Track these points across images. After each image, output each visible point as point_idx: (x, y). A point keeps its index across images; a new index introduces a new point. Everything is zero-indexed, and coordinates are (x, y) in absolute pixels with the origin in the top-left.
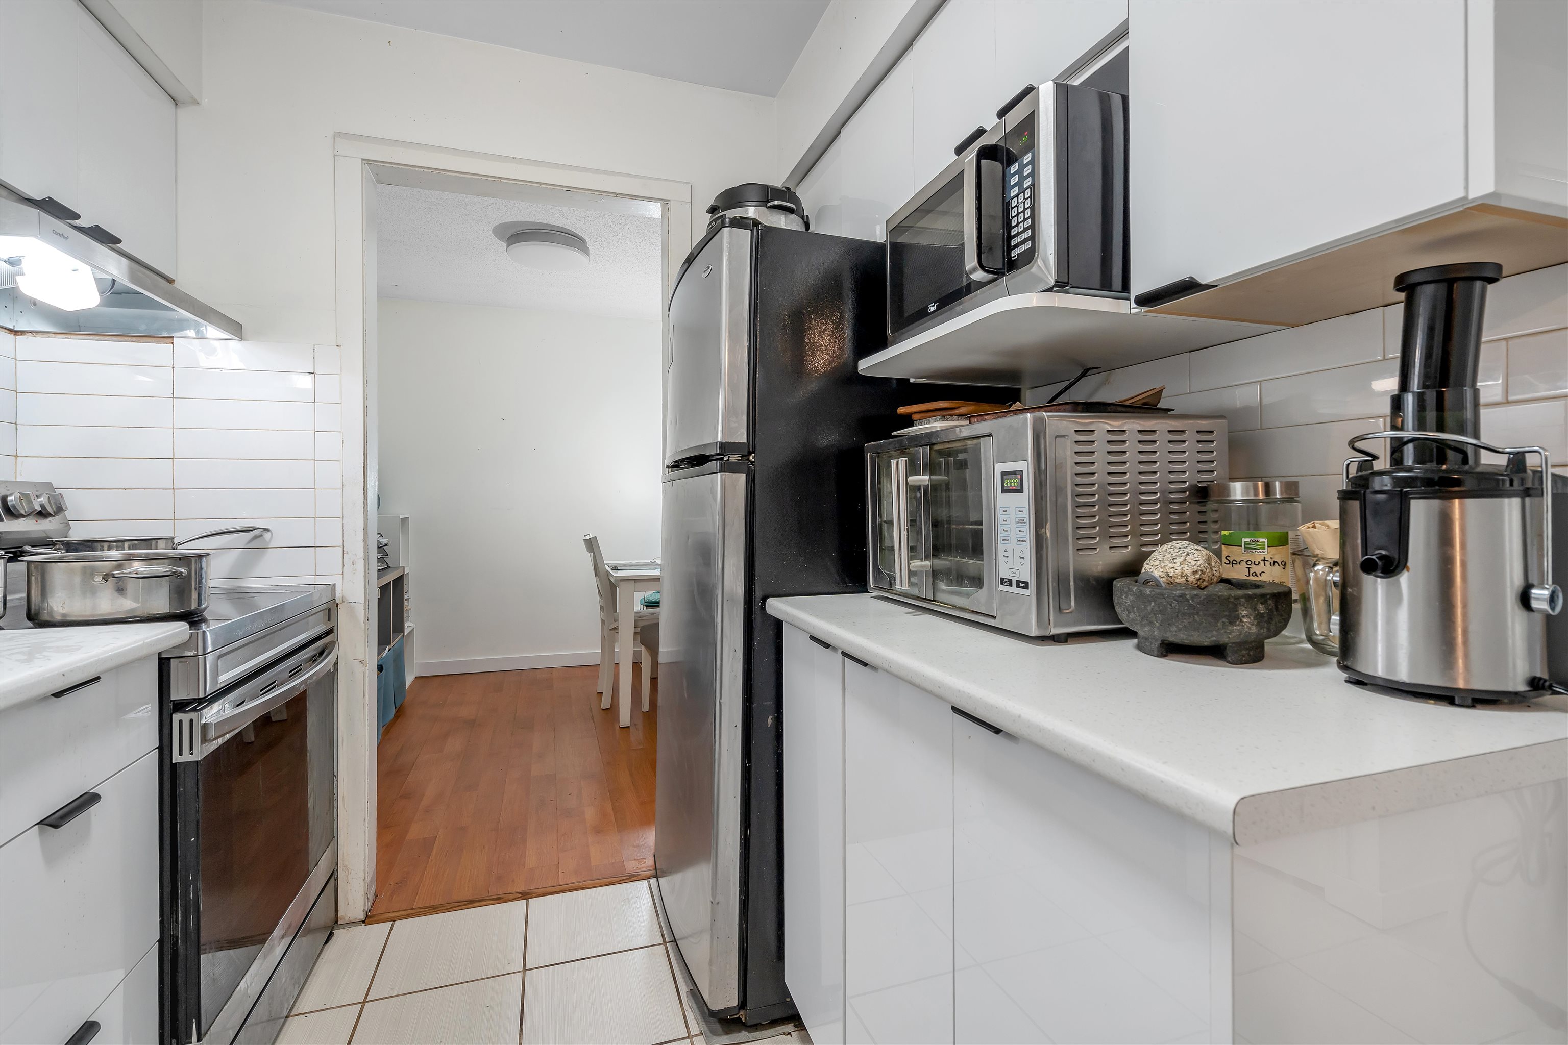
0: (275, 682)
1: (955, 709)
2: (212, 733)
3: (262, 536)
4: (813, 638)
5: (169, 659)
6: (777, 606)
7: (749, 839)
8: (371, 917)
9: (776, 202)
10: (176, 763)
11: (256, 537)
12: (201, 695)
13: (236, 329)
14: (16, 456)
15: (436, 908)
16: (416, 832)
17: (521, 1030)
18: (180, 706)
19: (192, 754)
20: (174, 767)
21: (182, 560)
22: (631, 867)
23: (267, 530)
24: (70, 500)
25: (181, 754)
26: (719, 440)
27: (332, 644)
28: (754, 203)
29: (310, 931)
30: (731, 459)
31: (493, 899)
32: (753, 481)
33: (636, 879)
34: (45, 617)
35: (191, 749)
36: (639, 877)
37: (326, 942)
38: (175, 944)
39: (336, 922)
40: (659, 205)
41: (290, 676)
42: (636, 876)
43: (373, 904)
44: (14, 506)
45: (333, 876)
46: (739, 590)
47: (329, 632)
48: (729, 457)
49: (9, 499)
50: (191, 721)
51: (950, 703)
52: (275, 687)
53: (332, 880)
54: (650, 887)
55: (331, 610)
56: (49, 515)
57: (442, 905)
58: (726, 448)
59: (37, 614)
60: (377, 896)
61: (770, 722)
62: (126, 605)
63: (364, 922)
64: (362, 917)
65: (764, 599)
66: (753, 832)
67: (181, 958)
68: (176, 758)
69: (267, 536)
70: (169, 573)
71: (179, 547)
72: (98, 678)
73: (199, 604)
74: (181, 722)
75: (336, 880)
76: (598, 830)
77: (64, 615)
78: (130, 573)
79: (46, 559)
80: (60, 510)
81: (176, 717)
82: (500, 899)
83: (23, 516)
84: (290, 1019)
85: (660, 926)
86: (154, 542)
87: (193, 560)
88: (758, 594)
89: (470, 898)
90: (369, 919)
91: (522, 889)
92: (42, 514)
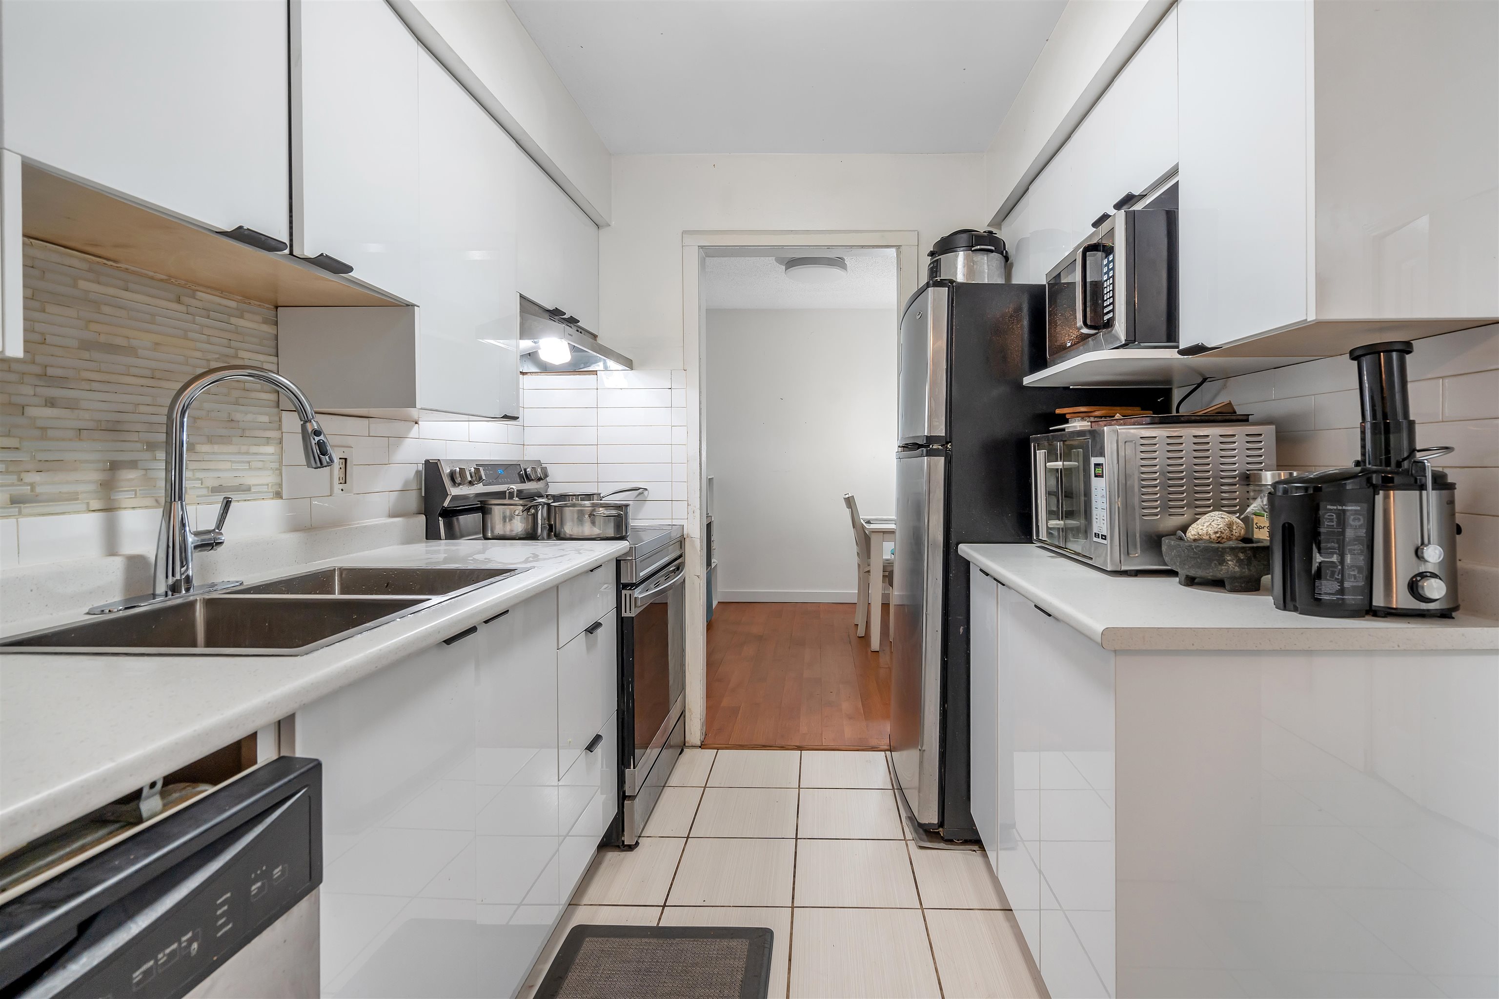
0: (659, 582)
1: (1036, 606)
2: (639, 603)
3: (643, 493)
4: (981, 570)
5: (620, 560)
6: (965, 550)
7: (946, 711)
8: (704, 745)
9: (979, 247)
10: (623, 617)
11: (640, 494)
12: (634, 582)
13: (629, 364)
14: (524, 445)
15: (743, 746)
16: (726, 702)
17: (798, 817)
18: (625, 586)
19: (630, 613)
20: (622, 618)
21: (619, 507)
22: (873, 742)
23: (646, 489)
24: (551, 470)
25: (626, 612)
26: (926, 434)
27: (683, 564)
28: (962, 249)
29: (671, 747)
30: (934, 447)
31: (778, 747)
32: (950, 462)
33: (876, 749)
34: (562, 535)
35: (630, 610)
36: (879, 749)
37: (680, 754)
38: (623, 714)
39: (685, 744)
40: (894, 250)
41: (665, 580)
42: (877, 748)
43: (704, 739)
44: (529, 474)
45: (683, 714)
46: (940, 538)
47: (680, 556)
48: (933, 446)
49: (527, 470)
50: (630, 595)
51: (1033, 602)
52: (659, 585)
53: (683, 715)
54: (886, 756)
55: (681, 542)
56: (542, 479)
57: (747, 745)
58: (930, 439)
59: (559, 534)
60: (706, 735)
61: (961, 630)
62: (596, 531)
63: (700, 747)
64: (699, 744)
65: (957, 545)
66: (949, 706)
67: (626, 722)
68: (624, 615)
69: (646, 493)
70: (617, 514)
71: (603, 499)
72: (601, 565)
73: (626, 533)
74: (626, 595)
75: (685, 717)
76: (850, 718)
77: (571, 535)
78: (601, 514)
79: (560, 505)
80: (546, 476)
81: (624, 592)
82: (782, 748)
83: (533, 480)
84: (665, 788)
85: (891, 779)
86: (592, 496)
87: (624, 507)
88: (953, 541)
89: (764, 744)
90: (702, 746)
91: (798, 744)
92: (540, 479)
